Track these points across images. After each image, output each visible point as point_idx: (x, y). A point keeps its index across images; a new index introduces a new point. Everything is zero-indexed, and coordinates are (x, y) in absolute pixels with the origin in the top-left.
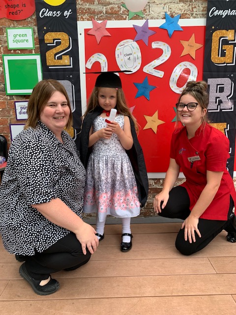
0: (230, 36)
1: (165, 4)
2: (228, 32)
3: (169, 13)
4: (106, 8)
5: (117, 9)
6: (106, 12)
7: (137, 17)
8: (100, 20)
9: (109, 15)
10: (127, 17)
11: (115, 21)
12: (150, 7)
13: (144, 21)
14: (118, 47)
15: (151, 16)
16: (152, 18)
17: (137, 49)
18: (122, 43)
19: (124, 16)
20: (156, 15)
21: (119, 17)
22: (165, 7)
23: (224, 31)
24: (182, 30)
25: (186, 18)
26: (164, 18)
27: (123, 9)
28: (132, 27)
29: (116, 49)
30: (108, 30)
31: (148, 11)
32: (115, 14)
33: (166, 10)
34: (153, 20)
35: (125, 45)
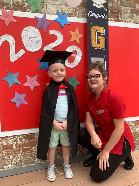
0: (102, 31)
1: (57, 5)
2: (100, 28)
3: (60, 12)
4: (13, 2)
5: (22, 4)
6: (13, 4)
7: (37, 11)
8: (8, 9)
9: (15, 7)
10: (30, 10)
11: (20, 12)
12: (46, 6)
13: (43, 15)
14: (23, 32)
15: (48, 12)
16: (49, 13)
17: (39, 34)
18: (26, 28)
19: (28, 10)
20: (51, 12)
21: (24, 10)
22: (57, 7)
23: (98, 27)
24: (70, 24)
25: (72, 16)
26: (57, 15)
27: (26, 4)
28: (34, 18)
29: (22, 33)
30: (15, 17)
31: (45, 8)
32: (21, 7)
33: (58, 9)
34: (50, 15)
35: (29, 30)
